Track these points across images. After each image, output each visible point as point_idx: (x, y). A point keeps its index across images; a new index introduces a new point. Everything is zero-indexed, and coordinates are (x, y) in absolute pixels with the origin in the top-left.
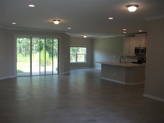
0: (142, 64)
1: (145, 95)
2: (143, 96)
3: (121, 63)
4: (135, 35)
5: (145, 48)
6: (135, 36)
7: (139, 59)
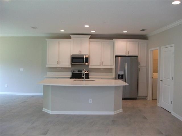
4: (71, 36)
7: (74, 72)
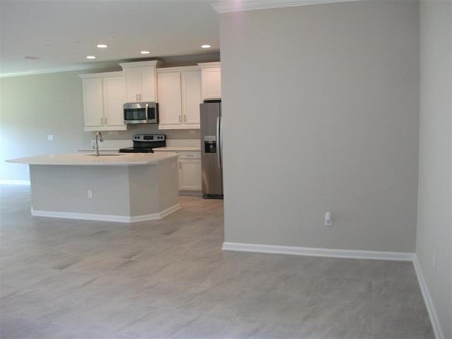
0: (152, 152)
1: (228, 246)
2: (223, 249)
3: (98, 155)
4: (122, 65)
5: (157, 105)
6: (120, 69)
7: (137, 140)
